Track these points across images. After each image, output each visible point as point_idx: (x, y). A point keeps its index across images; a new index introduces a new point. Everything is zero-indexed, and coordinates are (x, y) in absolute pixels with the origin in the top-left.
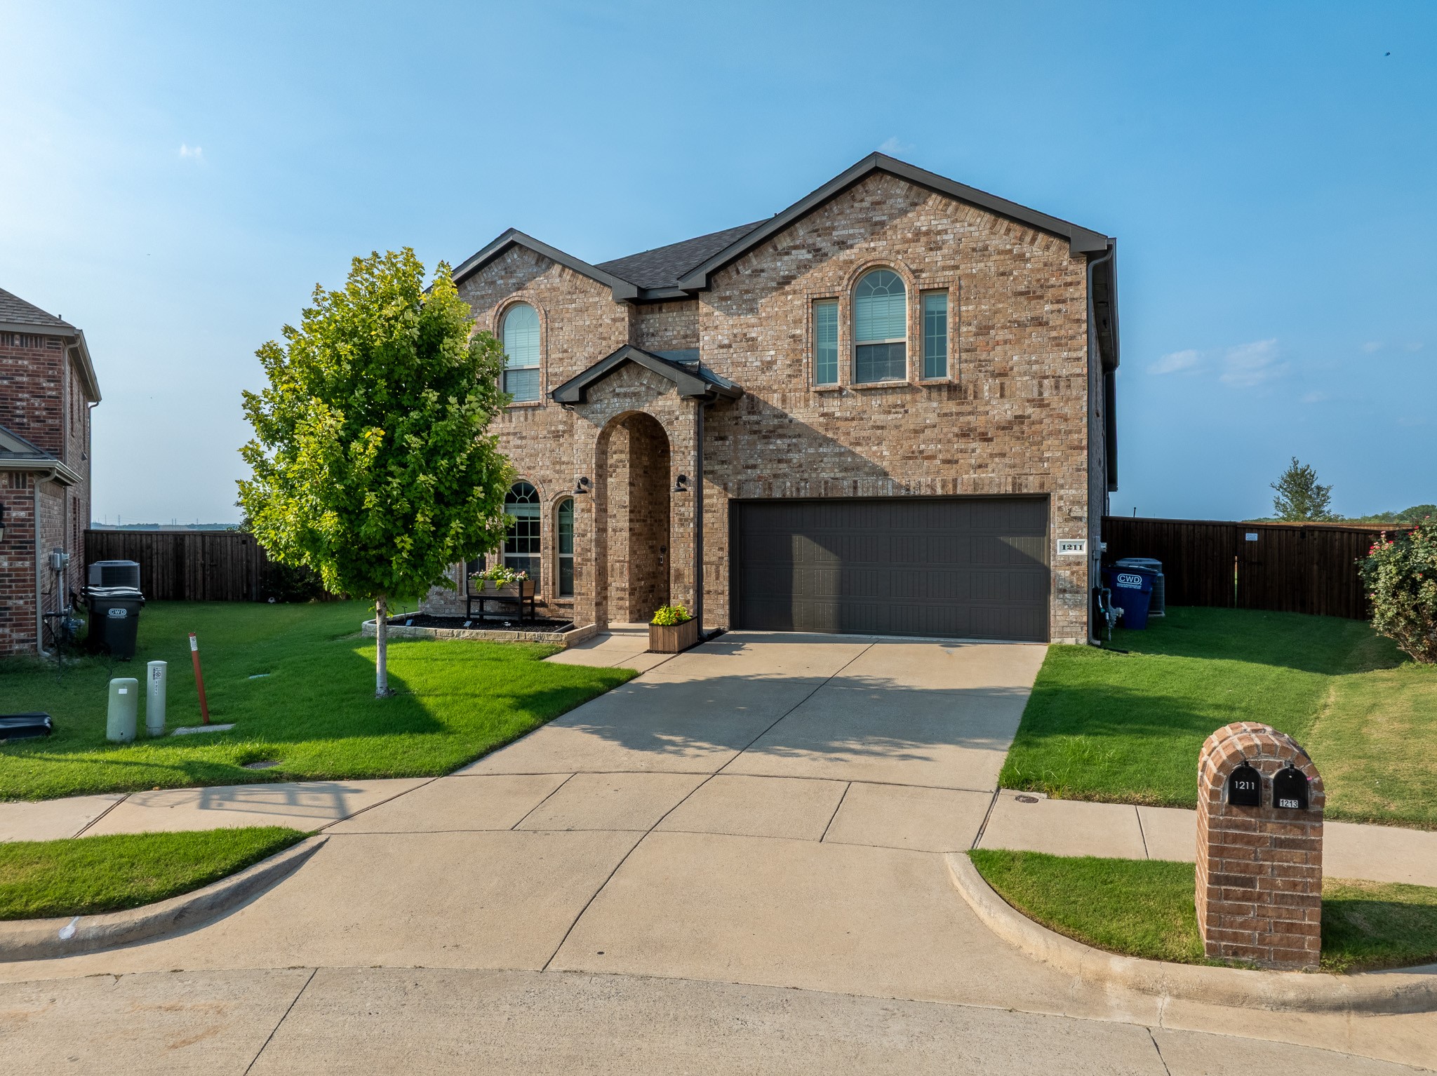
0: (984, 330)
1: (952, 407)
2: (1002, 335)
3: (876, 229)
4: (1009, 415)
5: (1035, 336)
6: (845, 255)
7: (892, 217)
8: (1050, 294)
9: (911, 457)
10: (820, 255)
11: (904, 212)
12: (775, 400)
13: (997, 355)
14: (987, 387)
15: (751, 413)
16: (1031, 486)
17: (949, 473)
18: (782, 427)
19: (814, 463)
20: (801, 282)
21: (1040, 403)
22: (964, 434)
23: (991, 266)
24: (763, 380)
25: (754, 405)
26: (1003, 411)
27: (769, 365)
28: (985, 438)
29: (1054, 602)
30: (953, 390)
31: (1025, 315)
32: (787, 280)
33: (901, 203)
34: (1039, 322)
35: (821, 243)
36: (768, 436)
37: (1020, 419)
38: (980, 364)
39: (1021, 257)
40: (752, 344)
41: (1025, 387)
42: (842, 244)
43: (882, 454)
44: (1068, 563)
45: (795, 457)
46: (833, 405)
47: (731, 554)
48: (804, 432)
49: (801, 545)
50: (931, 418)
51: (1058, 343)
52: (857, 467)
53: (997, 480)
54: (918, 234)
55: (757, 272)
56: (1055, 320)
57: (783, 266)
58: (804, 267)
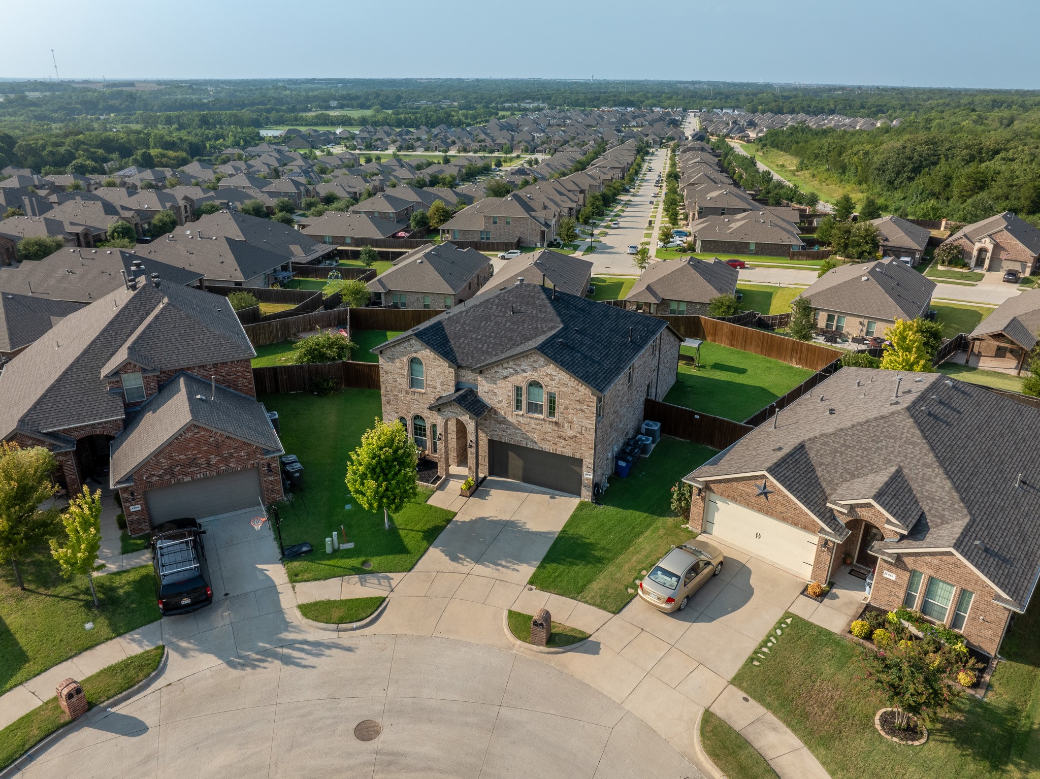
0: (566, 408)
1: (556, 428)
2: (571, 411)
3: (535, 369)
4: (572, 435)
5: (581, 414)
6: (525, 374)
7: (539, 367)
8: (585, 403)
9: (543, 440)
10: (517, 372)
11: (543, 366)
12: (502, 413)
13: (570, 417)
14: (566, 425)
15: (495, 414)
16: (578, 456)
17: (555, 447)
18: (504, 421)
19: (514, 434)
20: (510, 379)
21: (581, 434)
22: (559, 437)
23: (569, 390)
24: (499, 405)
25: (496, 412)
26: (571, 433)
27: (501, 402)
28: (565, 439)
29: (583, 489)
30: (556, 423)
31: (578, 408)
32: (506, 377)
33: (542, 363)
34: (582, 411)
35: (517, 368)
36: (501, 423)
37: (575, 437)
38: (565, 418)
39: (578, 390)
40: (495, 394)
41: (577, 428)
42: (524, 371)
43: (535, 437)
44: (587, 479)
45: (509, 431)
46: (520, 419)
47: (489, 454)
48: (511, 424)
49: (511, 455)
50: (550, 430)
51: (587, 418)
52: (527, 439)
53: (568, 452)
54: (547, 374)
55: (497, 372)
56: (587, 411)
57: (505, 373)
58: (512, 375)
